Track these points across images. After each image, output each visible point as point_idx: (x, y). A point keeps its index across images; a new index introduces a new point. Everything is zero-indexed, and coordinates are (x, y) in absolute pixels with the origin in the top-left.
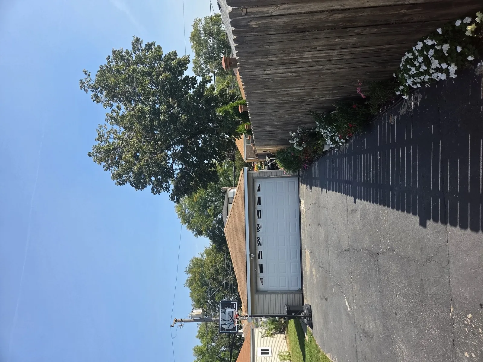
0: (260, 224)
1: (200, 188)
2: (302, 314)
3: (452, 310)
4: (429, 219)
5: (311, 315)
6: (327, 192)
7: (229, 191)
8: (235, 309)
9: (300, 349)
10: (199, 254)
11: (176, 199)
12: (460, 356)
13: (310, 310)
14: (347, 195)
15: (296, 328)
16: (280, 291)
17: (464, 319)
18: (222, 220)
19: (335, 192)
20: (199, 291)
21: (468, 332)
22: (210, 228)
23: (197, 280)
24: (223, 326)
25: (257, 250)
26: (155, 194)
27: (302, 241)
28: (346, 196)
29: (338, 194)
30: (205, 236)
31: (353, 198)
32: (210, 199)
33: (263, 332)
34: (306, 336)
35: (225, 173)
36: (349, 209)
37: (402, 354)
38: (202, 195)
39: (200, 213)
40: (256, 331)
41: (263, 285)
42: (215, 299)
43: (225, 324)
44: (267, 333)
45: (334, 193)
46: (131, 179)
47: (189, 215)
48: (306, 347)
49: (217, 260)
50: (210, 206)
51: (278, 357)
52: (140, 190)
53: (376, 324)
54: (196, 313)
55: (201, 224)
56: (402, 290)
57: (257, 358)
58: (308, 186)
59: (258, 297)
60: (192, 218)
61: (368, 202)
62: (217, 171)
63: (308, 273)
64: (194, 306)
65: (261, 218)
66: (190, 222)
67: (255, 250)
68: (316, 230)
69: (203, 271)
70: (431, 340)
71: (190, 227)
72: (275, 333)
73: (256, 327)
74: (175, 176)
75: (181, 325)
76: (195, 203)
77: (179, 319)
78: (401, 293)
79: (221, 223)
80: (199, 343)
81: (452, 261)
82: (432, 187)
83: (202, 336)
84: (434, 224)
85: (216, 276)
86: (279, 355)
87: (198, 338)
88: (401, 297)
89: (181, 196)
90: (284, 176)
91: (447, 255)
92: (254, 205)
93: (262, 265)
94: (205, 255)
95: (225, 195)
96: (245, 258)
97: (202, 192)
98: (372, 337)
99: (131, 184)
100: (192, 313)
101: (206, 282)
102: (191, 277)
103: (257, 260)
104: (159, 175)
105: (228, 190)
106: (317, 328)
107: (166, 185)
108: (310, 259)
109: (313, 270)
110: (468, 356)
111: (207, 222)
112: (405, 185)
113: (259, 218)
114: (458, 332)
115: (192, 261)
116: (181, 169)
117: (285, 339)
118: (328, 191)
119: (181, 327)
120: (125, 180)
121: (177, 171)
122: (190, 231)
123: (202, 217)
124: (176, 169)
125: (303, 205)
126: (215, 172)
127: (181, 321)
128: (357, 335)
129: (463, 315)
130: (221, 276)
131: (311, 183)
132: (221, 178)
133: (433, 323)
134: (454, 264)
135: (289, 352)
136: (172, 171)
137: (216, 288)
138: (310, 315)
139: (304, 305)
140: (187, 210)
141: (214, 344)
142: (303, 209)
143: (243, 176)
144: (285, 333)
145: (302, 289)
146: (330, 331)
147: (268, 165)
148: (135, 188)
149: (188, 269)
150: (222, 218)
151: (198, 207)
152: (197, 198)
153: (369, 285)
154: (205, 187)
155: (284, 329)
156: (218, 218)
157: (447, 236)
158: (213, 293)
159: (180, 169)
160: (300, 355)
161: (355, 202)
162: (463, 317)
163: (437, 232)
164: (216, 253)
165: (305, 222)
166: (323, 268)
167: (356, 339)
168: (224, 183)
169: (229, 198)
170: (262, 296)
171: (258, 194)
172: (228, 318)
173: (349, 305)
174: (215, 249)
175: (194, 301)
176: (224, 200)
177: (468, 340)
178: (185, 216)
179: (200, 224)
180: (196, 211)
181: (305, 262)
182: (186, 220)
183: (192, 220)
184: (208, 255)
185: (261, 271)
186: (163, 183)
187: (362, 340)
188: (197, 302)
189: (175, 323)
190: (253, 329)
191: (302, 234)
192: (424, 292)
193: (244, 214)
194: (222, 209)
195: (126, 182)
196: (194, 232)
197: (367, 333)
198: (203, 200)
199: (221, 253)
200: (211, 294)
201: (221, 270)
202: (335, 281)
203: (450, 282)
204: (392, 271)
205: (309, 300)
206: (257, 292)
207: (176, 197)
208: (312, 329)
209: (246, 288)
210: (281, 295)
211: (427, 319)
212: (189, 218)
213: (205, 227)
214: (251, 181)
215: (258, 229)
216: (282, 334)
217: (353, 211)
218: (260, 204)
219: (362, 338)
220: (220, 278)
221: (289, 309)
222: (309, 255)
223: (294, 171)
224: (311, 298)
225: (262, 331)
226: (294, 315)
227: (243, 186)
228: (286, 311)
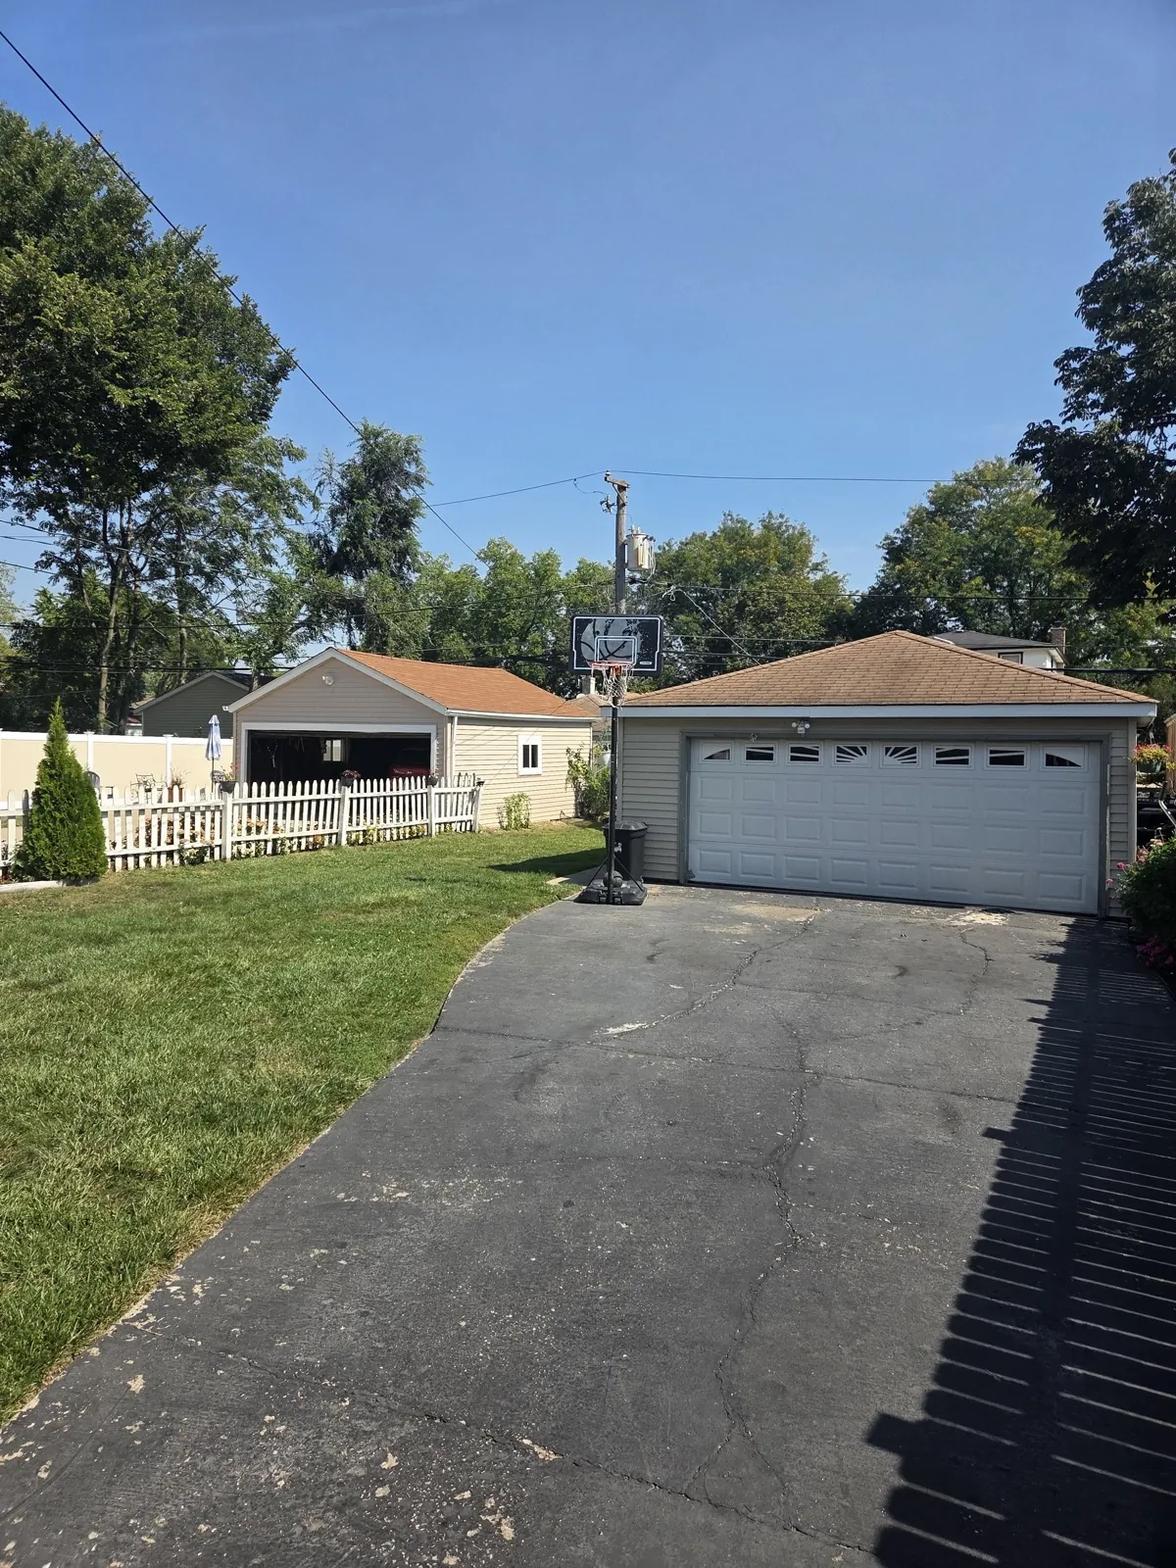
0: (915, 758)
1: (1073, 539)
2: (618, 874)
3: (542, 1453)
4: (905, 1471)
5: (614, 903)
6: (1033, 1020)
7: (1049, 654)
8: (638, 666)
9: (529, 857)
10: (825, 555)
11: (1034, 447)
12: (391, 1430)
13: (629, 900)
14: (1020, 1105)
15: (586, 851)
16: (688, 815)
17: (501, 1498)
18: (939, 632)
19: (1036, 1057)
20: (708, 560)
21: (458, 1498)
22: (909, 588)
23: (741, 555)
24: (590, 626)
25: (822, 743)
26: (1057, 364)
27: (846, 901)
28: (1018, 1100)
29: (1026, 1067)
30: (882, 575)
31: (1008, 1128)
32: (1019, 585)
33: (581, 755)
34: (561, 879)
35: (1126, 640)
36: (961, 1103)
37: (447, 1195)
38: (1038, 557)
39: (969, 550)
40: (586, 734)
41: (710, 757)
42: (682, 613)
43: (596, 633)
44: (579, 765)
45: (1031, 1051)
46: (1129, 262)
47: (963, 513)
48: (533, 875)
49: (800, 617)
50: (993, 587)
51: (516, 794)
52: (1077, 301)
53: (550, 1118)
54: (641, 549)
55: (928, 558)
56: (642, 1254)
57: (514, 734)
58: (1061, 950)
59: (672, 741)
60: (951, 524)
61: (991, 1193)
62: (1140, 602)
63: (739, 908)
64: (667, 548)
65: (938, 762)
66: (937, 518)
67: (822, 739)
68: (885, 958)
69: (767, 570)
70: (463, 1324)
71: (918, 519)
72: (578, 791)
73: (595, 734)
74: (1134, 436)
75: (610, 503)
76: (1009, 531)
77: (626, 496)
78: (631, 1243)
79: (929, 626)
80: (566, 569)
81: (721, 1523)
82: (1055, 1536)
83: (585, 574)
84: (881, 1493)
85: (751, 613)
86: (521, 796)
87: (578, 565)
88: (620, 1239)
89: (1041, 467)
90: (1108, 863)
91: (744, 1510)
92: (987, 740)
93: (770, 757)
94: (819, 575)
95: (1034, 639)
96: (798, 702)
97: (1051, 555)
98: (516, 1097)
99: (1109, 262)
100: (641, 537)
101: (733, 582)
102: (751, 533)
103: (787, 742)
104: (1139, 373)
105: (1054, 652)
106: (576, 915)
107: (1095, 404)
108: (780, 922)
109: (748, 927)
110: (385, 1465)
111: (933, 577)
112: (1068, 1396)
113: (938, 755)
114: (465, 1451)
115: (802, 534)
116: (1162, 459)
117: (562, 816)
118: (1040, 1029)
119: (604, 506)
120: (1126, 236)
121: (1152, 441)
122: (906, 521)
123: (951, 559)
124: (1163, 437)
125: (983, 922)
126: (1137, 594)
127: (621, 502)
128: (532, 1044)
129: (515, 1497)
130: (750, 630)
131: (1071, 960)
132: (1102, 627)
133: (515, 1351)
134: (709, 1531)
135: (527, 826)
136: (1152, 422)
137: (715, 617)
138: (614, 898)
139: (645, 885)
140: (984, 503)
141: (564, 612)
142: (968, 918)
143: (1118, 699)
144: (577, 817)
145: (693, 882)
146: (559, 956)
147: (1162, 804)
148: (1092, 283)
149: (775, 522)
150: (946, 630)
151: (993, 541)
152: (1027, 538)
153: (675, 1123)
154: (1075, 559)
155: (589, 817)
156: (946, 618)
157: (826, 1538)
158: (702, 606)
159: (1160, 452)
160: (515, 856)
161: (991, 1133)
162: (508, 1495)
163: (846, 1493)
164: (824, 613)
165: (915, 920)
166: (751, 962)
167: (523, 1038)
168: (1083, 635)
169: (1022, 653)
170: (676, 754)
171: (1034, 758)
172: (613, 643)
173: (622, 1034)
174: (837, 611)
175: (681, 549)
176: (1015, 637)
177: (432, 1487)
178: (961, 496)
179: (929, 553)
180: (976, 537)
181: (775, 903)
182: (947, 503)
183: (945, 524)
184: (817, 586)
185: (751, 756)
186: (1101, 392)
187: (516, 1060)
188: (677, 557)
189: (616, 486)
190: (591, 723)
191: (871, 904)
192: (621, 1343)
193: (955, 700)
194: (979, 631)
195: (1116, 245)
196: (899, 535)
197: (533, 1080)
198: (1021, 560)
199: (823, 630)
200: (698, 600)
201: (768, 631)
202: (704, 999)
203: (640, 1480)
204: (710, 1228)
205: (658, 902)
206: (688, 738)
207: (1039, 446)
208: (576, 901)
209: (700, 702)
210: (675, 815)
211: (531, 1329)
212: (953, 513)
213: (915, 572)
214: (1093, 732)
215: (896, 750)
216: (576, 809)
217: (951, 1118)
218: (993, 761)
219: (520, 1060)
220: (745, 628)
221: (633, 835)
222: (797, 920)
223: (1127, 901)
224: (663, 909)
225: (585, 751)
226: (616, 850)
227: (1073, 699)
228: (629, 827)
